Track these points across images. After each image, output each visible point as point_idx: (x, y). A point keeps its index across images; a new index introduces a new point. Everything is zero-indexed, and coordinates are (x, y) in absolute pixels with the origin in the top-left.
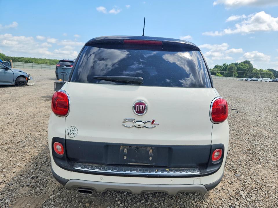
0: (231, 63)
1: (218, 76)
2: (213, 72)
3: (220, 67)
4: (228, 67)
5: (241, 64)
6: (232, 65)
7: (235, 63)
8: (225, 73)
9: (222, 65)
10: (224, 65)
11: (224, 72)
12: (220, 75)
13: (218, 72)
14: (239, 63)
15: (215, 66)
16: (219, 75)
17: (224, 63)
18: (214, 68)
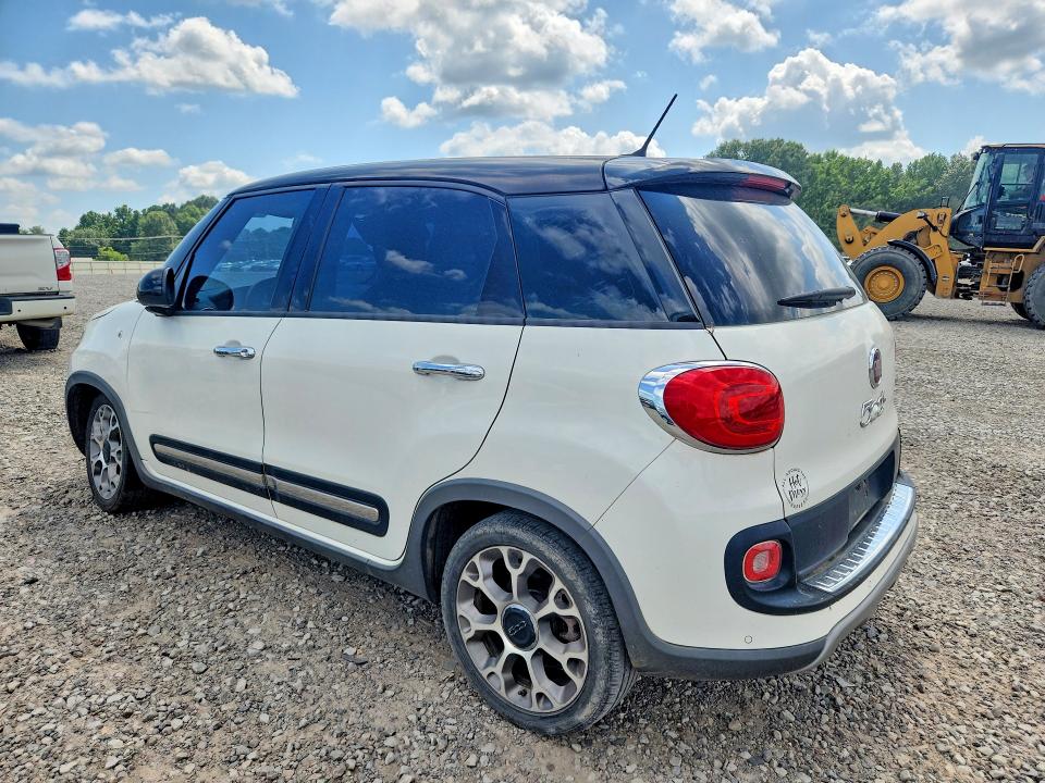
0: (147, 207)
1: (107, 258)
2: (82, 243)
3: (107, 221)
4: (142, 221)
5: (189, 211)
6: (152, 213)
7: (165, 206)
8: (133, 245)
9: (114, 214)
10: (122, 212)
11: (128, 243)
12: (116, 254)
13: (101, 244)
14: (178, 206)
15: (81, 215)
16: (109, 253)
17: (121, 206)
18: (77, 228)
